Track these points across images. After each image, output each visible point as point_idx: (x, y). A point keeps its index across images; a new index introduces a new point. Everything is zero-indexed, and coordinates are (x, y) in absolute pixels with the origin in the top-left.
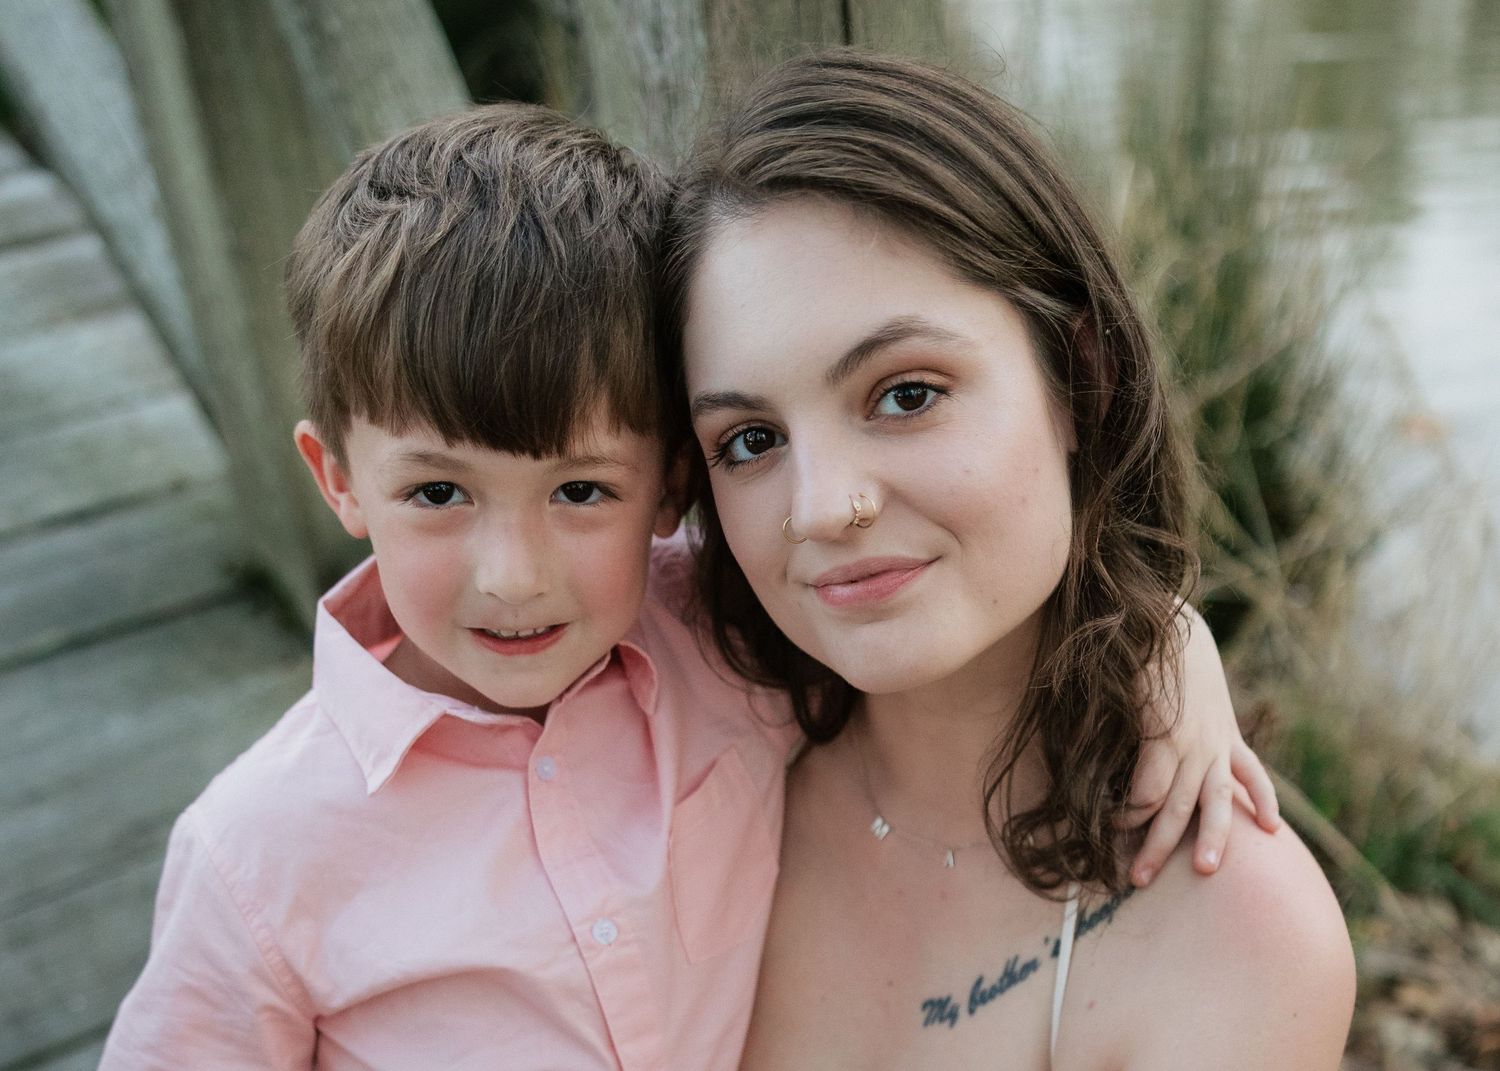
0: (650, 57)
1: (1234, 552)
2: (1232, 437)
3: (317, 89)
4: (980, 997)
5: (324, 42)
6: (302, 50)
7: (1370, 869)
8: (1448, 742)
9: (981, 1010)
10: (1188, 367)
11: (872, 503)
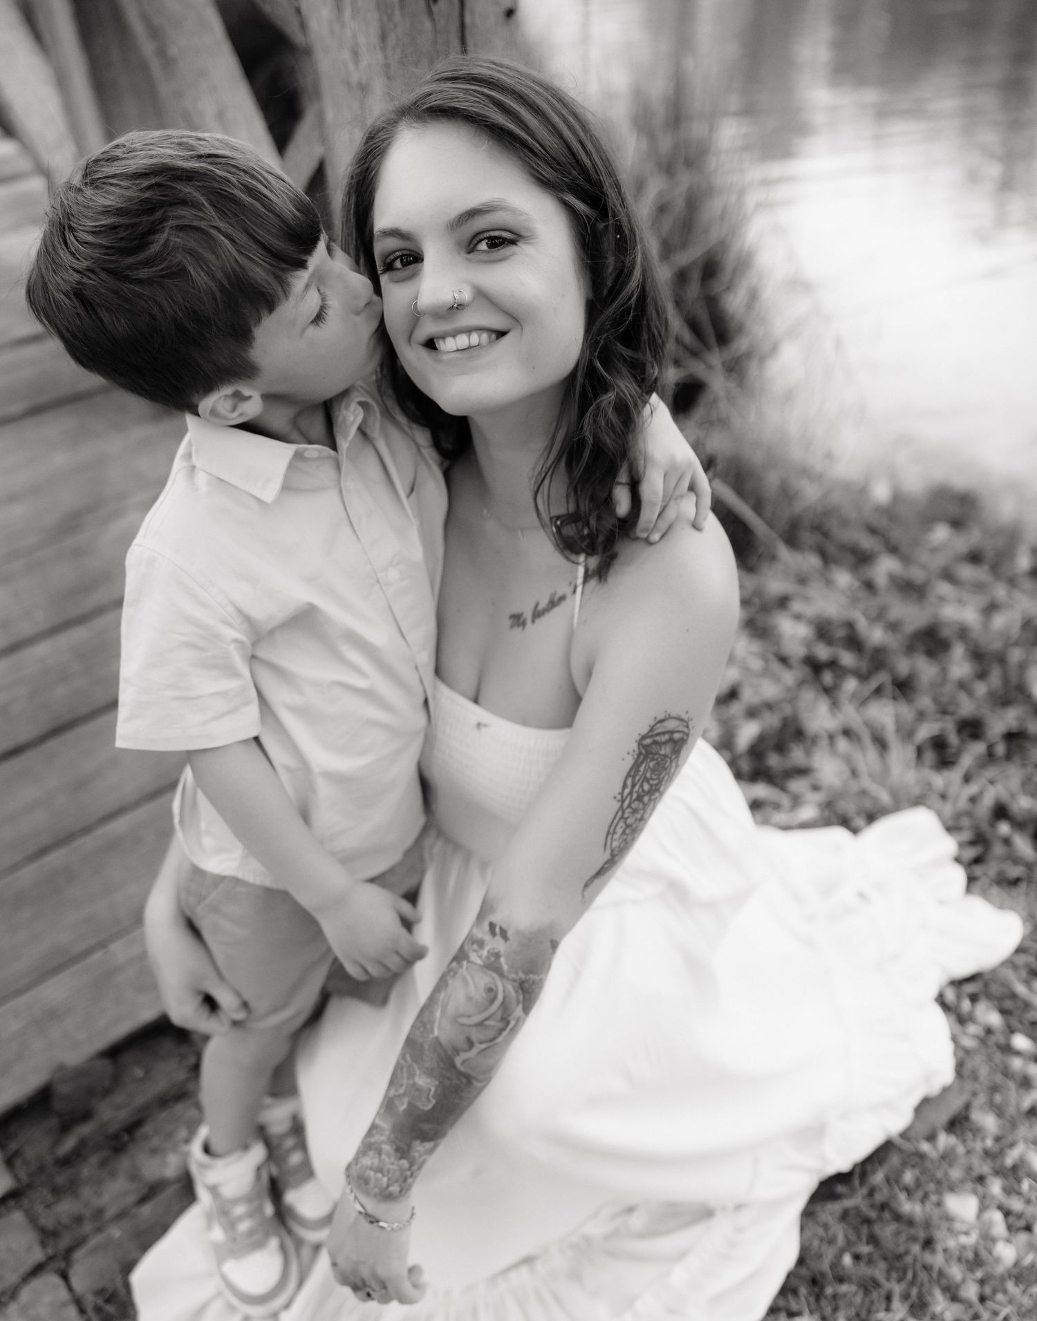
0: (351, 67)
1: (694, 354)
2: (693, 290)
3: (164, 89)
4: (537, 614)
5: (168, 63)
6: (155, 65)
7: (773, 535)
8: (817, 463)
9: (538, 621)
10: (667, 249)
11: (466, 296)
